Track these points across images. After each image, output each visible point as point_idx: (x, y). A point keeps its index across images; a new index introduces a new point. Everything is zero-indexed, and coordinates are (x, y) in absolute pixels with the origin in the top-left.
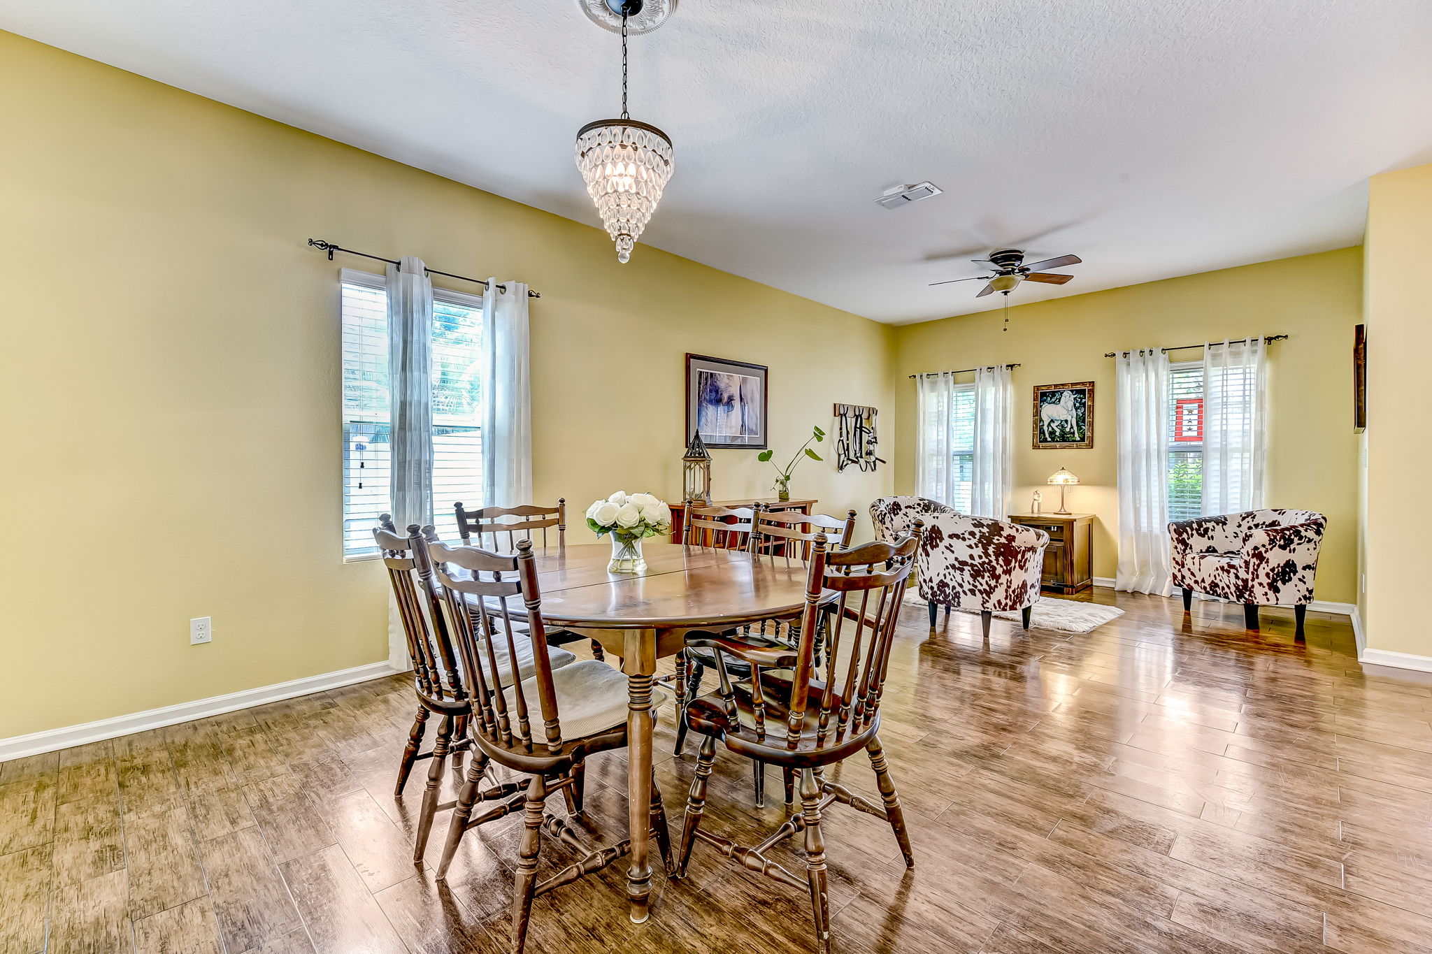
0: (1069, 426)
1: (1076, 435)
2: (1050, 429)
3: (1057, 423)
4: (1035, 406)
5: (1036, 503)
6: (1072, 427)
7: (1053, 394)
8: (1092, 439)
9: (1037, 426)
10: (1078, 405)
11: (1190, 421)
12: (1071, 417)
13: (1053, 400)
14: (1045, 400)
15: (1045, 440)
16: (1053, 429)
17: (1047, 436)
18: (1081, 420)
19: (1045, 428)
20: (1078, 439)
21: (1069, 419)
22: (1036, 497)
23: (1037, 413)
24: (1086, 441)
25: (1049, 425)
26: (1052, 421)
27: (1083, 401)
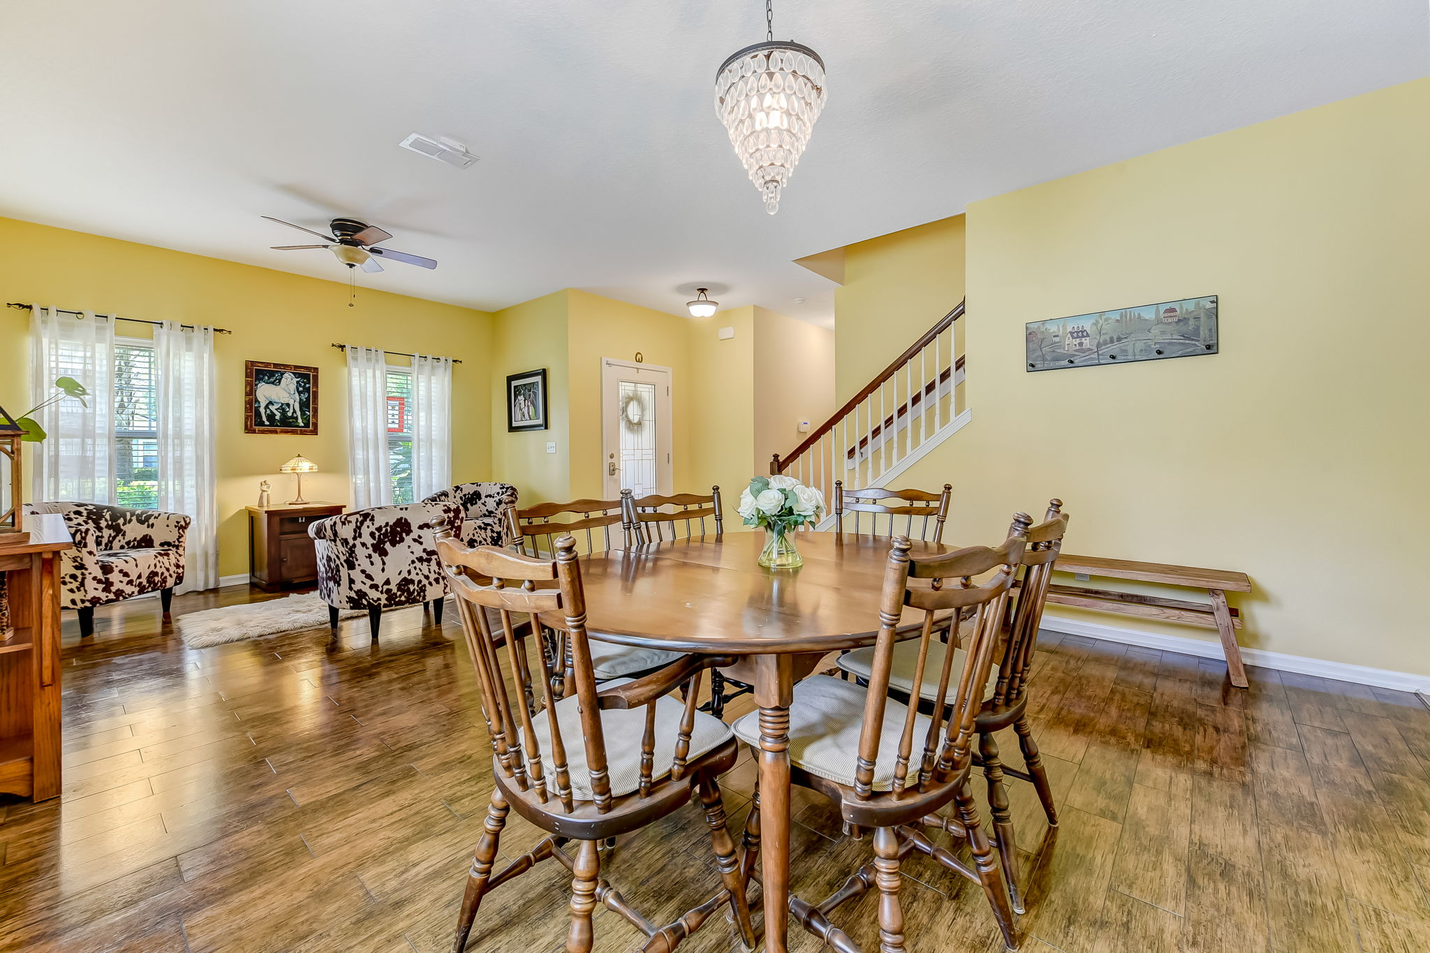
0: (292, 411)
1: (300, 420)
2: (268, 412)
3: (276, 406)
4: (248, 384)
5: (265, 494)
6: (294, 411)
7: (272, 374)
8: (315, 425)
9: (251, 407)
10: (301, 389)
11: (393, 415)
12: (294, 401)
13: (272, 380)
14: (262, 379)
15: (262, 424)
16: (271, 411)
17: (264, 419)
18: (304, 405)
19: (262, 410)
20: (302, 424)
21: (291, 402)
22: (265, 488)
23: (250, 392)
24: (311, 428)
25: (267, 407)
26: (271, 403)
27: (307, 386)
